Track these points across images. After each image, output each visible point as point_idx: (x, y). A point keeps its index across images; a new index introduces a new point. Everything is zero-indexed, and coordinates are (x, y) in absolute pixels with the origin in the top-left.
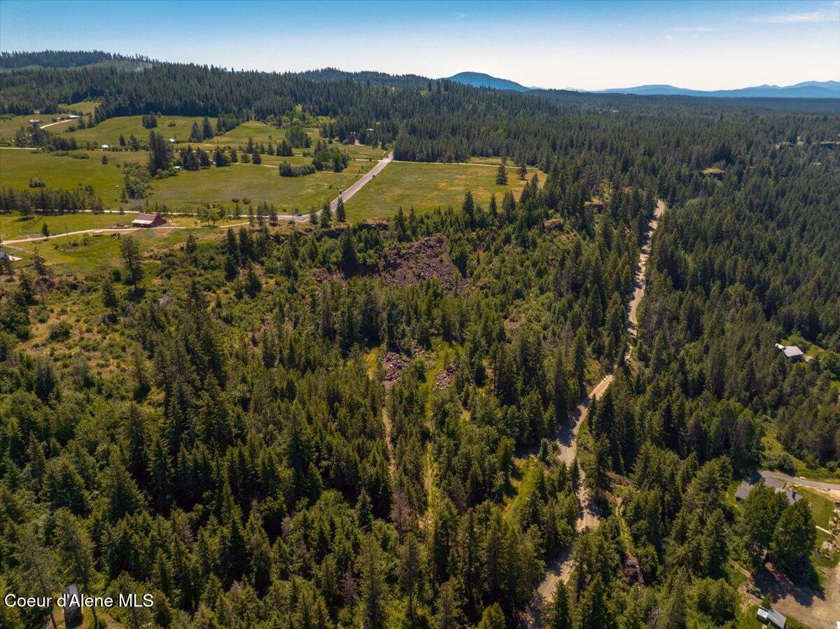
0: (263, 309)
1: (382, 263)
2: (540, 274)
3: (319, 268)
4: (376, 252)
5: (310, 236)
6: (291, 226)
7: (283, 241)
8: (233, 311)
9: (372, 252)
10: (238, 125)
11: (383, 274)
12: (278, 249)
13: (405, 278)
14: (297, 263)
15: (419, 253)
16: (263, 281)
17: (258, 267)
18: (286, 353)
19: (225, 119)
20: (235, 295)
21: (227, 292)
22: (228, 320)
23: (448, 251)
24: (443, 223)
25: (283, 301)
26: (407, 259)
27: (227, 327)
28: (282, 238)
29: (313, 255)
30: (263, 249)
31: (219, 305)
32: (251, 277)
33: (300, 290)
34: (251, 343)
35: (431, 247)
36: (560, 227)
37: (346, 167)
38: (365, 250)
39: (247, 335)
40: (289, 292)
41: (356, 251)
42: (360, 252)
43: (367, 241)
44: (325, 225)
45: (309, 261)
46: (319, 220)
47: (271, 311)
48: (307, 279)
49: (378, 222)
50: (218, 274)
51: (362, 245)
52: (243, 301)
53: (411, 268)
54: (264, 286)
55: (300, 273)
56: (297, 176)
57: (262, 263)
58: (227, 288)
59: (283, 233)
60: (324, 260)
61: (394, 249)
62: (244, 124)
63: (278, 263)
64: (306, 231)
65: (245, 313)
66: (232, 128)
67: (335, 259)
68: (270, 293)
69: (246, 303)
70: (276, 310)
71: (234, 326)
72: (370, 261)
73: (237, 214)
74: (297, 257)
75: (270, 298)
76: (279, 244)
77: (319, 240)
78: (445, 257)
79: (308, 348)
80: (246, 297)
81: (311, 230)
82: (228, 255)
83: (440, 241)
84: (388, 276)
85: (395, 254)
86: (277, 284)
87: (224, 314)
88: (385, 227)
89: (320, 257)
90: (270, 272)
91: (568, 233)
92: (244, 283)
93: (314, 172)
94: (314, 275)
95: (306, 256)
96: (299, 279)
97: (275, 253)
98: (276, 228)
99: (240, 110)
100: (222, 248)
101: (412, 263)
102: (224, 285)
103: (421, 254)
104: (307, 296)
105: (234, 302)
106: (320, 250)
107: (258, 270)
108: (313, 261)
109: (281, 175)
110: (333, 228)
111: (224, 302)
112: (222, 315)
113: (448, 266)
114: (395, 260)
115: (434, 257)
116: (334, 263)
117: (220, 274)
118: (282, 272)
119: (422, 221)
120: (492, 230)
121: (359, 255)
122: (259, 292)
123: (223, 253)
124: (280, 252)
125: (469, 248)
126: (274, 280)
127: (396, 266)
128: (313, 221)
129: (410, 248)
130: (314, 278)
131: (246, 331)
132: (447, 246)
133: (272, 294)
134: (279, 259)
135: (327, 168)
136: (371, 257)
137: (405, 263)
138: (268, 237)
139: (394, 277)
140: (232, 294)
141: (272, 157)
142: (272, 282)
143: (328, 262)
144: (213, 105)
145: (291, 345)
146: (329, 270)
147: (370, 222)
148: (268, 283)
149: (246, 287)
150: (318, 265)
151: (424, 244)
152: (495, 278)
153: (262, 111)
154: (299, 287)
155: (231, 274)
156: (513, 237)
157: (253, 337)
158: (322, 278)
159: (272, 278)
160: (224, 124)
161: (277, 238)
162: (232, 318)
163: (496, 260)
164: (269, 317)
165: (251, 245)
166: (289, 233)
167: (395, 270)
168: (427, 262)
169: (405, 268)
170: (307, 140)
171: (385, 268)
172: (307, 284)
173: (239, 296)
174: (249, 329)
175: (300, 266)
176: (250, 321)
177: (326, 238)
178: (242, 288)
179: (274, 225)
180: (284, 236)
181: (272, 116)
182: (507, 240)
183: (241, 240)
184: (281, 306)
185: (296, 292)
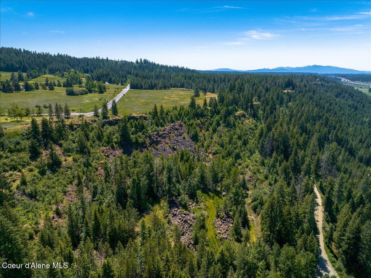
0: (65, 183)
1: (148, 141)
2: (245, 143)
3: (105, 146)
4: (143, 134)
5: (95, 125)
6: (81, 118)
7: (76, 129)
8: (37, 186)
9: (140, 134)
10: (39, 76)
11: (150, 148)
12: (73, 135)
13: (165, 150)
14: (89, 144)
15: (170, 133)
16: (62, 159)
17: (57, 148)
18: (91, 224)
19: (31, 72)
20: (39, 172)
21: (31, 170)
22: (32, 196)
23: (186, 131)
24: (180, 115)
25: (81, 174)
26: (164, 138)
27: (32, 202)
28: (75, 126)
29: (100, 137)
30: (61, 135)
31: (24, 183)
32: (52, 156)
33: (93, 164)
34: (55, 216)
35: (177, 129)
36: (244, 116)
37: (106, 91)
38: (135, 133)
39: (51, 209)
40: (85, 166)
41: (130, 133)
42: (132, 134)
43: (136, 127)
44: (105, 117)
45: (97, 142)
46: (100, 114)
47: (71, 183)
48: (98, 155)
49: (140, 115)
50: (23, 155)
51: (133, 129)
52: (46, 177)
53: (167, 143)
54: (64, 163)
55: (92, 151)
56: (77, 95)
57: (61, 145)
58: (31, 167)
59: (76, 123)
60: (109, 141)
61: (155, 131)
62: (43, 76)
63: (74, 145)
64: (92, 121)
65: (49, 187)
66: (36, 77)
67: (116, 140)
68: (68, 168)
69: (49, 178)
70: (76, 182)
71: (38, 201)
72: (140, 140)
73: (39, 113)
74: (88, 140)
75: (69, 172)
76: (73, 130)
77: (103, 127)
78: (185, 135)
79: (112, 218)
80: (48, 172)
81: (95, 121)
82: (32, 139)
83: (181, 126)
84: (153, 149)
85: (156, 135)
86: (75, 160)
87: (28, 191)
88: (145, 118)
89: (105, 138)
90: (67, 152)
91: (248, 119)
92: (46, 162)
93: (87, 94)
94: (103, 152)
95: (95, 138)
96: (92, 155)
97: (70, 137)
98: (70, 120)
99: (40, 69)
100: (27, 134)
101: (167, 140)
102: (29, 164)
103: (172, 134)
104: (99, 168)
105: (38, 178)
106: (105, 134)
107: (58, 150)
108: (101, 141)
109: (67, 95)
110: (111, 119)
111: (28, 179)
112: (26, 192)
113: (189, 141)
114: (157, 138)
115: (179, 135)
116: (116, 143)
117: (25, 156)
118: (77, 151)
119: (167, 114)
120: (208, 118)
121: (132, 136)
122: (60, 168)
123: (28, 139)
124: (74, 136)
125: (198, 129)
126: (72, 157)
127: (157, 143)
128: (96, 115)
129: (164, 131)
130: (103, 154)
131: (50, 204)
132: (185, 129)
133: (71, 169)
134: (74, 142)
135: (95, 91)
136: (140, 138)
137: (163, 140)
138: (64, 126)
139: (157, 150)
140: (36, 172)
141: (60, 88)
142: (70, 159)
143: (112, 142)
144: (24, 66)
145: (96, 217)
146: (113, 147)
147: (134, 115)
148: (67, 161)
149: (48, 165)
150: (105, 144)
151: (172, 128)
152: (220, 147)
153: (52, 69)
154: (92, 161)
155: (35, 154)
156: (221, 122)
157: (57, 209)
158: (109, 153)
159: (69, 156)
160: (31, 75)
161: (71, 127)
162: (36, 193)
163: (215, 136)
164: (69, 188)
165: (52, 132)
166: (80, 123)
167: (157, 145)
168: (177, 139)
169: (164, 143)
170: (80, 81)
171: (151, 144)
172: (98, 159)
173: (42, 173)
174: (53, 201)
175: (91, 146)
176: (54, 194)
177: (107, 126)
178: (45, 166)
179: (68, 118)
180: (76, 125)
181: (59, 72)
182: (218, 124)
183: (43, 128)
184: (79, 178)
185: (91, 166)
